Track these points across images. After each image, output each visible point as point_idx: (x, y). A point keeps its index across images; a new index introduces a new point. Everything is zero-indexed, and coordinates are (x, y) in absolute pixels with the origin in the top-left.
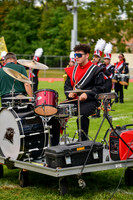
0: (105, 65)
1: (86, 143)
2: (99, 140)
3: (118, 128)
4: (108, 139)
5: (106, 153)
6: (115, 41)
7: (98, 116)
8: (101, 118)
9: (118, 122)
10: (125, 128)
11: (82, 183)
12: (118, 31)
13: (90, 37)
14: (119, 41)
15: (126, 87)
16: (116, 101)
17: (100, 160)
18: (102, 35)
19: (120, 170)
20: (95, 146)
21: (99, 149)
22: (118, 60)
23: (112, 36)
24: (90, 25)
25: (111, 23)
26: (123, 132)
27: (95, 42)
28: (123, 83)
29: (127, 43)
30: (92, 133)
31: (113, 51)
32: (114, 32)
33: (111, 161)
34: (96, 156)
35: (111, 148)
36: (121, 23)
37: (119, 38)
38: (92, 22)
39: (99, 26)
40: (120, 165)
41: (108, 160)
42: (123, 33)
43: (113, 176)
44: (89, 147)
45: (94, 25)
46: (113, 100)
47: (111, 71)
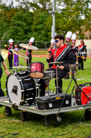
0: (72, 47)
1: (61, 95)
2: (69, 93)
3: (81, 85)
4: (74, 92)
5: (73, 100)
6: (78, 32)
8: (70, 79)
9: (80, 81)
10: (84, 85)
11: (59, 119)
12: (80, 26)
13: (63, 30)
14: (80, 32)
15: (85, 60)
17: (69, 105)
18: (70, 29)
19: (82, 110)
20: (66, 96)
21: (69, 98)
22: (80, 44)
23: (76, 29)
24: (63, 22)
25: (75, 21)
26: (84, 87)
27: (66, 33)
29: (85, 33)
30: (64, 88)
31: (77, 38)
32: (77, 27)
33: (76, 105)
34: (67, 102)
35: (76, 97)
36: (81, 21)
37: (80, 30)
39: (68, 23)
40: (82, 108)
41: (74, 105)
42: (83, 27)
43: (78, 115)
44: (63, 97)
45: (65, 23)
46: (77, 68)
47: (76, 50)
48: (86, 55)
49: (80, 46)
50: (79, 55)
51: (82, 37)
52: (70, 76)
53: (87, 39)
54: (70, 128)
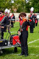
2: (7, 39)
3: (12, 35)
5: (9, 43)
6: (10, 9)
9: (12, 33)
10: (14, 35)
11: (2, 52)
13: (3, 8)
14: (12, 9)
15: (14, 23)
20: (5, 41)
21: (7, 42)
22: (12, 15)
24: (3, 4)
25: (9, 4)
29: (14, 10)
30: (4, 37)
31: (10, 12)
32: (10, 7)
33: (10, 45)
34: (6, 44)
35: (10, 41)
36: (12, 4)
38: (4, 3)
39: (6, 5)
40: (13, 46)
41: (9, 45)
42: (13, 7)
43: (11, 49)
44: (4, 41)
45: (4, 4)
46: (10, 27)
49: (12, 16)
50: (11, 20)
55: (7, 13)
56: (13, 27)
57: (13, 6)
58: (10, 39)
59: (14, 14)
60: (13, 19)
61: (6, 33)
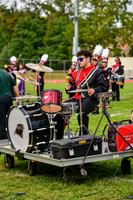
1: (87, 137)
3: (116, 123)
4: (106, 133)
5: (105, 145)
6: (111, 47)
7: (98, 113)
8: (100, 115)
9: (115, 117)
10: (121, 123)
11: (83, 172)
12: (114, 38)
13: (90, 43)
14: (115, 47)
15: (122, 87)
16: (113, 99)
17: (99, 152)
18: (100, 41)
19: (117, 160)
20: (95, 139)
21: (98, 142)
22: (115, 63)
23: (109, 42)
24: (89, 32)
25: (108, 31)
26: (120, 126)
27: (94, 48)
28: (119, 83)
29: (122, 48)
30: (92, 127)
31: (110, 55)
32: (110, 38)
33: (109, 152)
34: (96, 148)
35: (109, 141)
36: (116, 30)
37: (115, 44)
38: (91, 30)
39: (97, 33)
40: (118, 156)
41: (106, 152)
43: (111, 166)
44: (89, 140)
45: (93, 33)
46: (111, 98)
47: (108, 72)
48: (123, 80)
49: (115, 67)
50: (114, 79)
51: (117, 53)
52: (101, 110)
53: (124, 56)
54: (100, 185)
55: (99, 57)
56: (118, 100)
57: (120, 36)
58: (109, 133)
59: (122, 59)
60: (119, 76)
61: (97, 116)
